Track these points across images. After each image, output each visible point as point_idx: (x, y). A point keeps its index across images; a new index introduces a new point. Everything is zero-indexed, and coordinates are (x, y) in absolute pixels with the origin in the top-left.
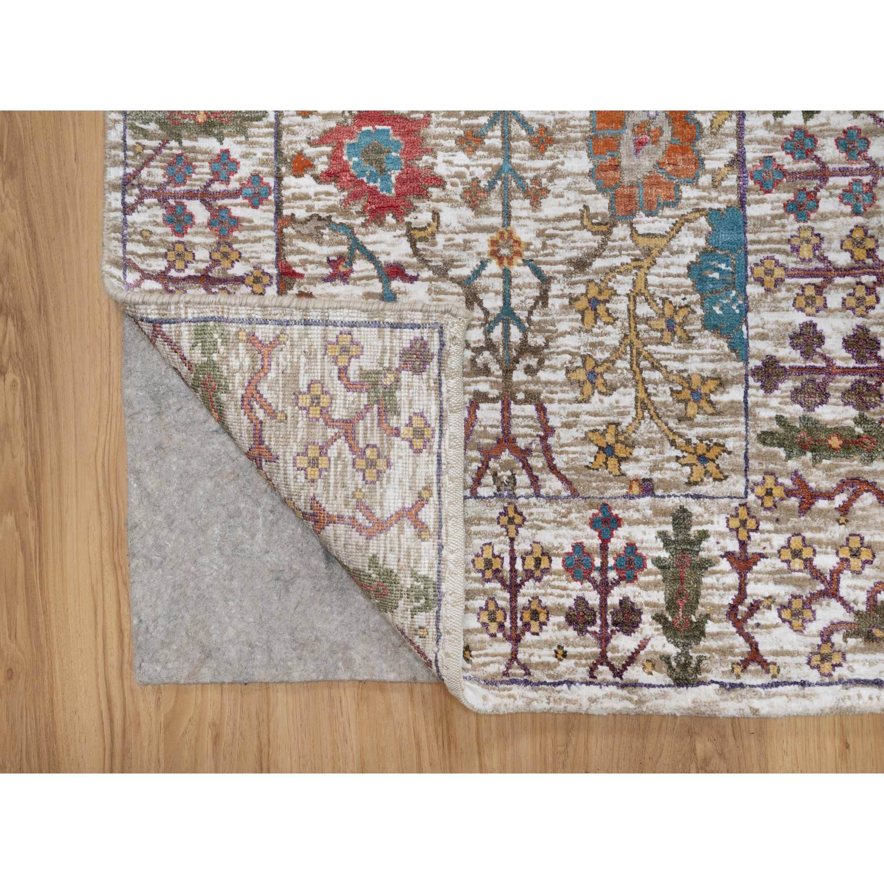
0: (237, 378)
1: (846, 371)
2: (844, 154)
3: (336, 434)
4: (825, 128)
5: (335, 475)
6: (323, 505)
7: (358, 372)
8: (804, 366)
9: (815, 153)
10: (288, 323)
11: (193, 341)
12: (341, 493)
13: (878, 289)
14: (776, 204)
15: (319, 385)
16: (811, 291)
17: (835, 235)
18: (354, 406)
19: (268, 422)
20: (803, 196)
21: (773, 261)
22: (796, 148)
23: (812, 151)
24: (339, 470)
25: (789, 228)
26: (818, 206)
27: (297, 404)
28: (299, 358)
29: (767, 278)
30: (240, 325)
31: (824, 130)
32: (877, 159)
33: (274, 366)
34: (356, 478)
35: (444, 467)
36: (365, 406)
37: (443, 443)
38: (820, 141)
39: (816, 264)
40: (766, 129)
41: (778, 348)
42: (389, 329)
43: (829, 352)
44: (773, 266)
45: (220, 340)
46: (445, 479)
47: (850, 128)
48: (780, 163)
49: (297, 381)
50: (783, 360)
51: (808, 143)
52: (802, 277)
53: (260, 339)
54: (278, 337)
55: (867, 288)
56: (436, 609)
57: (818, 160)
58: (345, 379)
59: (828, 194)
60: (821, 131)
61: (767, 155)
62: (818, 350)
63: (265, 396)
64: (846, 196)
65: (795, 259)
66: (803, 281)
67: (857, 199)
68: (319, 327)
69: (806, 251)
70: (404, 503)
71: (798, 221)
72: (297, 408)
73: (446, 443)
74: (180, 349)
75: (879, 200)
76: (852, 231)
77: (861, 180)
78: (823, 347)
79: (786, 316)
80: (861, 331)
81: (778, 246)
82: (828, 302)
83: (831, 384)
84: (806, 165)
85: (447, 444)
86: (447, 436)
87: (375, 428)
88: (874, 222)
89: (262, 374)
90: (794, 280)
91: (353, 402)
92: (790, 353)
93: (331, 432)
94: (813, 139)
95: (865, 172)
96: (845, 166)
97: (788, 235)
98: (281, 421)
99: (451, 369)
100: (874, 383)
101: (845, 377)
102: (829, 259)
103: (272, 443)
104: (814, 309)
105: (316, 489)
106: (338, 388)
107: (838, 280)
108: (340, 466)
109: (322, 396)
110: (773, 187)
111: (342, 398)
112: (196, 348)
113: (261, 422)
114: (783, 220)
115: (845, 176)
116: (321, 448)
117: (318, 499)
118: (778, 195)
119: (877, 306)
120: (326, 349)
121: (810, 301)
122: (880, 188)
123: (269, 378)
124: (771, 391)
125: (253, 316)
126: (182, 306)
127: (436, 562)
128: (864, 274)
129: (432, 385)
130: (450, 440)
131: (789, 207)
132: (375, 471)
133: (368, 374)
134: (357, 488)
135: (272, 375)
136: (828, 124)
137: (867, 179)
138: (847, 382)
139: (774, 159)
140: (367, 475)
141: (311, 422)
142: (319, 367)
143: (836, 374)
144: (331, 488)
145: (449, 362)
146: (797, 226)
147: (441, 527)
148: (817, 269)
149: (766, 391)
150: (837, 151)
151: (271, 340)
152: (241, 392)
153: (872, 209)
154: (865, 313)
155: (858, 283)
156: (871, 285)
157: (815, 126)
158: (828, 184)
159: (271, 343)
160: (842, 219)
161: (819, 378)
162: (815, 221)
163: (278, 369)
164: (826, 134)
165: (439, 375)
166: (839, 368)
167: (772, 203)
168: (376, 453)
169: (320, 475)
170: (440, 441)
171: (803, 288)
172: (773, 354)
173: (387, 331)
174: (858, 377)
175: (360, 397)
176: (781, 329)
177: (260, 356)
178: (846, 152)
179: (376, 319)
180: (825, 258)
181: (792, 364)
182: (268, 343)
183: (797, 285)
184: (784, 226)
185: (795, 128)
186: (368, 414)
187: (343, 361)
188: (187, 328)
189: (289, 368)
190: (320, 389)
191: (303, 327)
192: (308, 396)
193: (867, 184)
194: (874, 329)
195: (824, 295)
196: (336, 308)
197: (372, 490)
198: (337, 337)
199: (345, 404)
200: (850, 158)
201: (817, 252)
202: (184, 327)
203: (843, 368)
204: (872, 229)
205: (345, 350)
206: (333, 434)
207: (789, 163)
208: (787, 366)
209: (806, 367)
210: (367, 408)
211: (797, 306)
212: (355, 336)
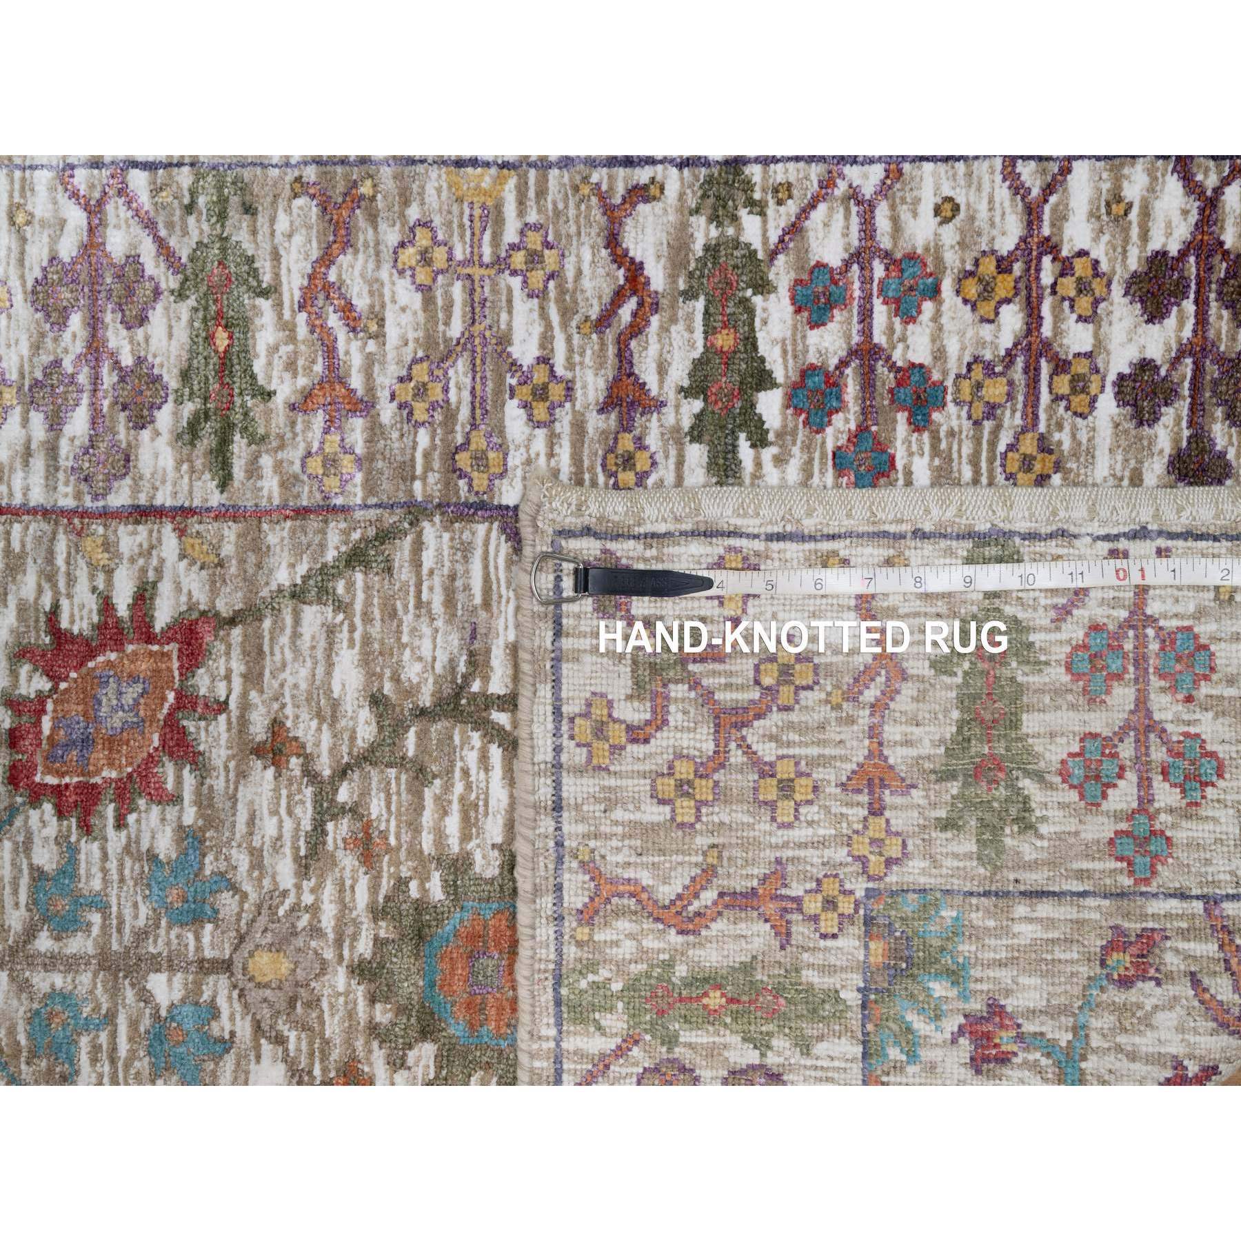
0: (651, 945)
1: (1202, 319)
2: (836, 312)
3: (739, 746)
4: (789, 348)
5: (807, 745)
6: (854, 767)
7: (636, 704)
8: (1189, 400)
9: (831, 368)
10: (560, 844)
11: (592, 1029)
12: (833, 733)
13: (1065, 253)
14: (914, 448)
15: (659, 781)
16: (1063, 384)
17: (970, 333)
18: (692, 711)
19: (722, 882)
20: (902, 393)
21: (1010, 454)
22: (820, 406)
23: (827, 375)
24: (797, 738)
25: (955, 423)
26: (921, 366)
27: (692, 825)
28: (616, 823)
29: (1038, 467)
30: (566, 937)
31: (794, 350)
32: (846, 250)
33: (629, 874)
34: (810, 703)
35: (789, 528)
36: (690, 689)
37: (750, 530)
38: (812, 358)
39: (1017, 372)
40: (787, 462)
41: (1156, 450)
42: (564, 640)
43: (1169, 350)
44: (1017, 456)
45: (591, 977)
46: (809, 525)
47: (793, 300)
48: (845, 437)
49: (654, 828)
50: (1176, 441)
51: (816, 381)
52: (1038, 399)
53: (587, 900)
54: (583, 864)
55: (1062, 275)
56: (1017, 540)
57: (843, 364)
58: (648, 730)
59: (900, 346)
60: (795, 357)
61: (830, 463)
62: (1163, 372)
63: (680, 891)
64: (905, 311)
65: (1008, 413)
66: (1045, 397)
67: (911, 289)
68: (565, 781)
69: (995, 390)
70: (849, 608)
71: (944, 405)
72: (698, 826)
73: (750, 524)
74: (603, 1056)
75: (914, 247)
76: (966, 301)
77: (881, 282)
78: (1159, 363)
79: (1102, 434)
80: (1134, 288)
81: (985, 446)
82: (1083, 350)
83: (1222, 348)
84: (851, 389)
85: (751, 522)
86: (739, 522)
87: (727, 667)
88: (952, 259)
89: (644, 896)
90: (1043, 416)
91: (685, 713)
92: (1166, 427)
93: (737, 757)
94: (807, 372)
95: (867, 273)
96: (855, 311)
97: (967, 424)
98: (720, 857)
99: (626, 514)
100: (1224, 265)
101: (1211, 320)
102: (1010, 345)
103: (756, 871)
104: (1093, 378)
105: (829, 782)
106: (663, 741)
107: (1047, 330)
108: (793, 737)
109: (678, 776)
110: (884, 451)
111: (679, 735)
112: (603, 1023)
113: (721, 895)
114: (942, 434)
115: (871, 310)
116: (763, 775)
117: (844, 779)
118: (898, 443)
119: (1093, 255)
120: (600, 768)
121: (1079, 385)
122: (895, 245)
123: (651, 882)
124: (1228, 465)
125: (549, 913)
126: (535, 1046)
127: (944, 544)
128: (1038, 278)
129: (654, 552)
130: (745, 515)
131: (920, 422)
132: (798, 667)
133: (638, 684)
134: (827, 702)
135: (646, 878)
136: (784, 341)
137: (879, 270)
138: (1220, 317)
139: (839, 448)
140: (804, 683)
141: (721, 795)
142: (630, 782)
143: (1205, 338)
144: (827, 751)
145: (616, 518)
146: (951, 408)
147: (885, 534)
148: (1026, 370)
149: (1228, 476)
150: (830, 326)
151: (587, 877)
152: (674, 938)
153: (929, 261)
154: (1105, 279)
155: (1054, 292)
156: (1058, 265)
157: (786, 367)
158: (885, 346)
159: (592, 879)
160: (944, 320)
161: (1212, 370)
162: (945, 373)
163: (636, 864)
164: (800, 347)
165: (636, 537)
166: (1195, 331)
167: (911, 454)
168: (769, 666)
169: (808, 775)
170: (748, 536)
171: (1057, 398)
172: (1166, 460)
173: (566, 643)
174: (1213, 296)
175: (676, 700)
176: (1123, 443)
177: (615, 900)
178: (832, 308)
179: (548, 666)
180: (1009, 353)
181: (1184, 424)
182: (592, 884)
183: (1051, 410)
184: (951, 433)
185: (788, 407)
186: (705, 682)
187: (617, 734)
188: (571, 1039)
189: (633, 842)
190: (666, 780)
191: (565, 814)
192: (678, 803)
193: (887, 269)
194: (1134, 262)
195: (1070, 357)
196: (532, 747)
197: (830, 670)
198: (578, 745)
199: (689, 729)
200: (844, 303)
201: (998, 369)
202: (569, 1044)
203: (1197, 324)
204: (963, 261)
205: (600, 731)
206: (740, 752)
207: (847, 421)
208: (1186, 433)
209: (1192, 397)
210: (695, 684)
211: (1086, 410)
212: (577, 710)
